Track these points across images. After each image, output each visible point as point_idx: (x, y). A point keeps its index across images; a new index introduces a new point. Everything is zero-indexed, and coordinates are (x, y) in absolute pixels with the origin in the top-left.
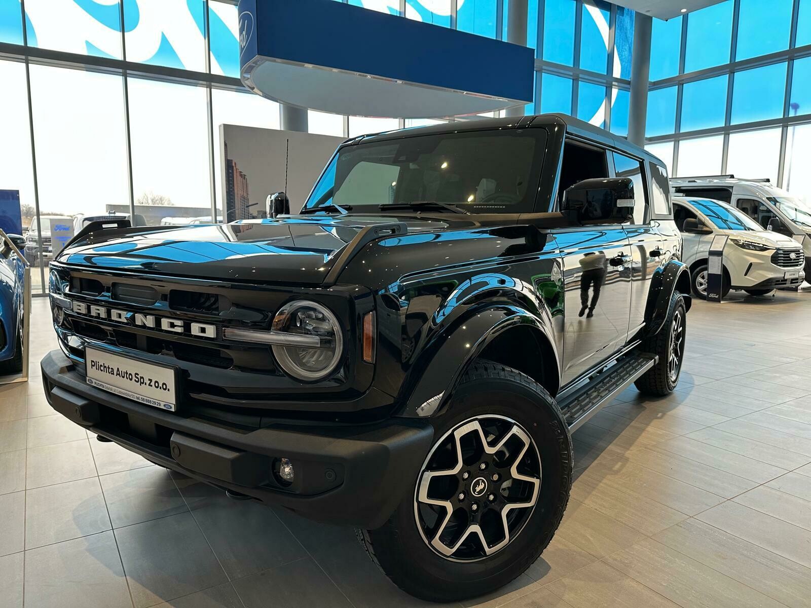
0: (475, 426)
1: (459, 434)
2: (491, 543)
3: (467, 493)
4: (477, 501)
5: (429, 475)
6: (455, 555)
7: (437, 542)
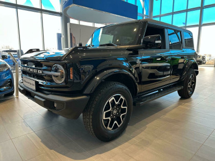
0: (113, 98)
1: (110, 101)
2: (119, 124)
3: (113, 114)
4: (115, 115)
5: (105, 113)
6: (113, 129)
7: (108, 128)
